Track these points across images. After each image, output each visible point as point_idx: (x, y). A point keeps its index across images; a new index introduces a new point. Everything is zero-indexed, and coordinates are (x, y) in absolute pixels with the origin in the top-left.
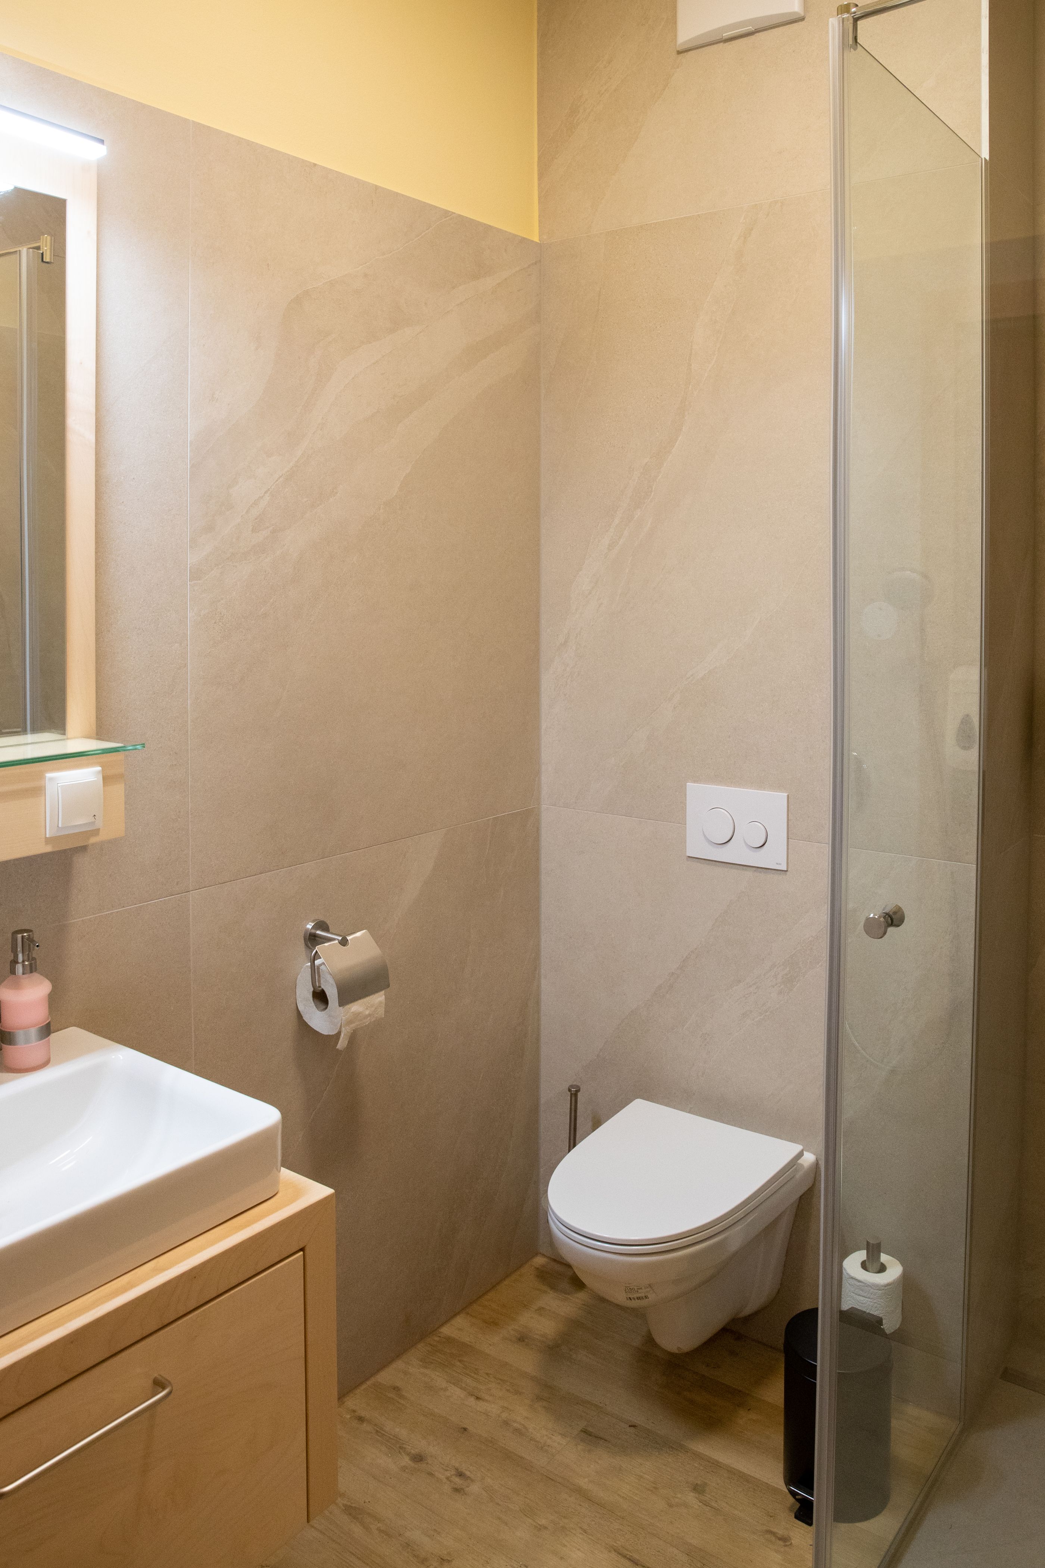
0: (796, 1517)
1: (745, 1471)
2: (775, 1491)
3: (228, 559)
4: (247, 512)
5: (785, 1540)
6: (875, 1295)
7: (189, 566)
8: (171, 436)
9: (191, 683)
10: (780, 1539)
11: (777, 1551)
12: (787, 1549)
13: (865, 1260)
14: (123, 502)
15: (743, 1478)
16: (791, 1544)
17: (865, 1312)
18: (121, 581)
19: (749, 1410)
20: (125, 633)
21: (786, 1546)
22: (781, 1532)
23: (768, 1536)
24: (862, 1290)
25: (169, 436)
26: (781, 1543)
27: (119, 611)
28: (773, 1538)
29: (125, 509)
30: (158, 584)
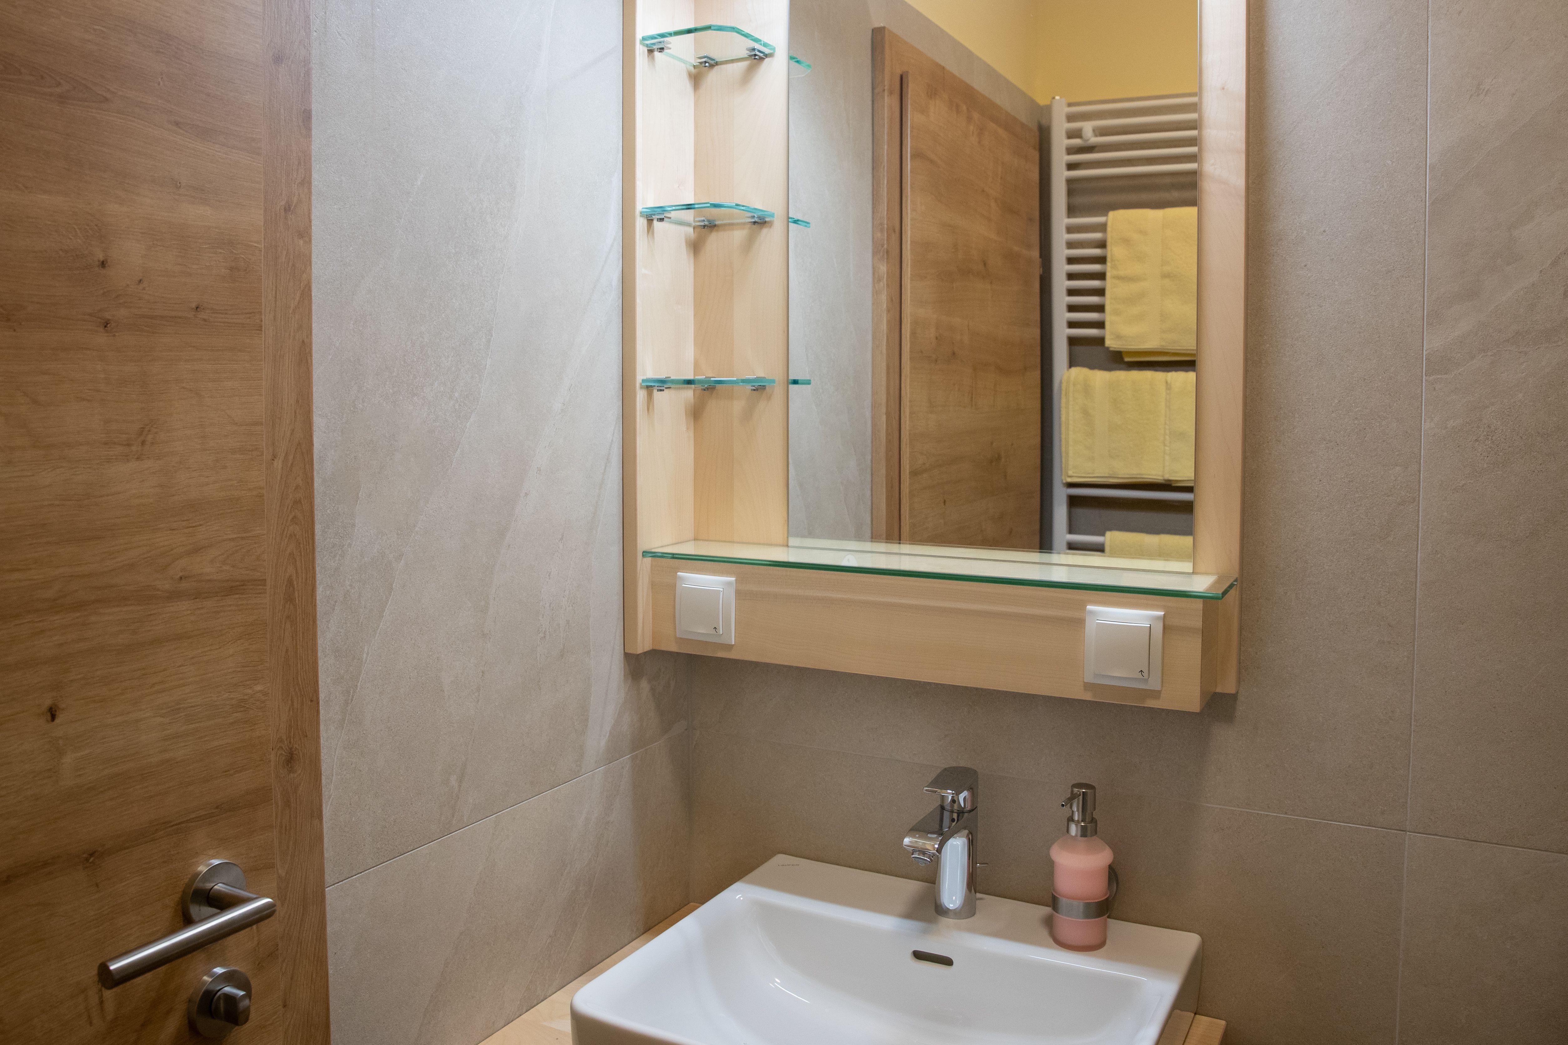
3: (1508, 341)
4: (1554, 263)
7: (1425, 353)
8: (1393, 162)
9: (1425, 527)
14: (1305, 266)
18: (1301, 375)
20: (1306, 445)
25: (1389, 162)
27: (1297, 416)
29: (1309, 275)
30: (1365, 379)
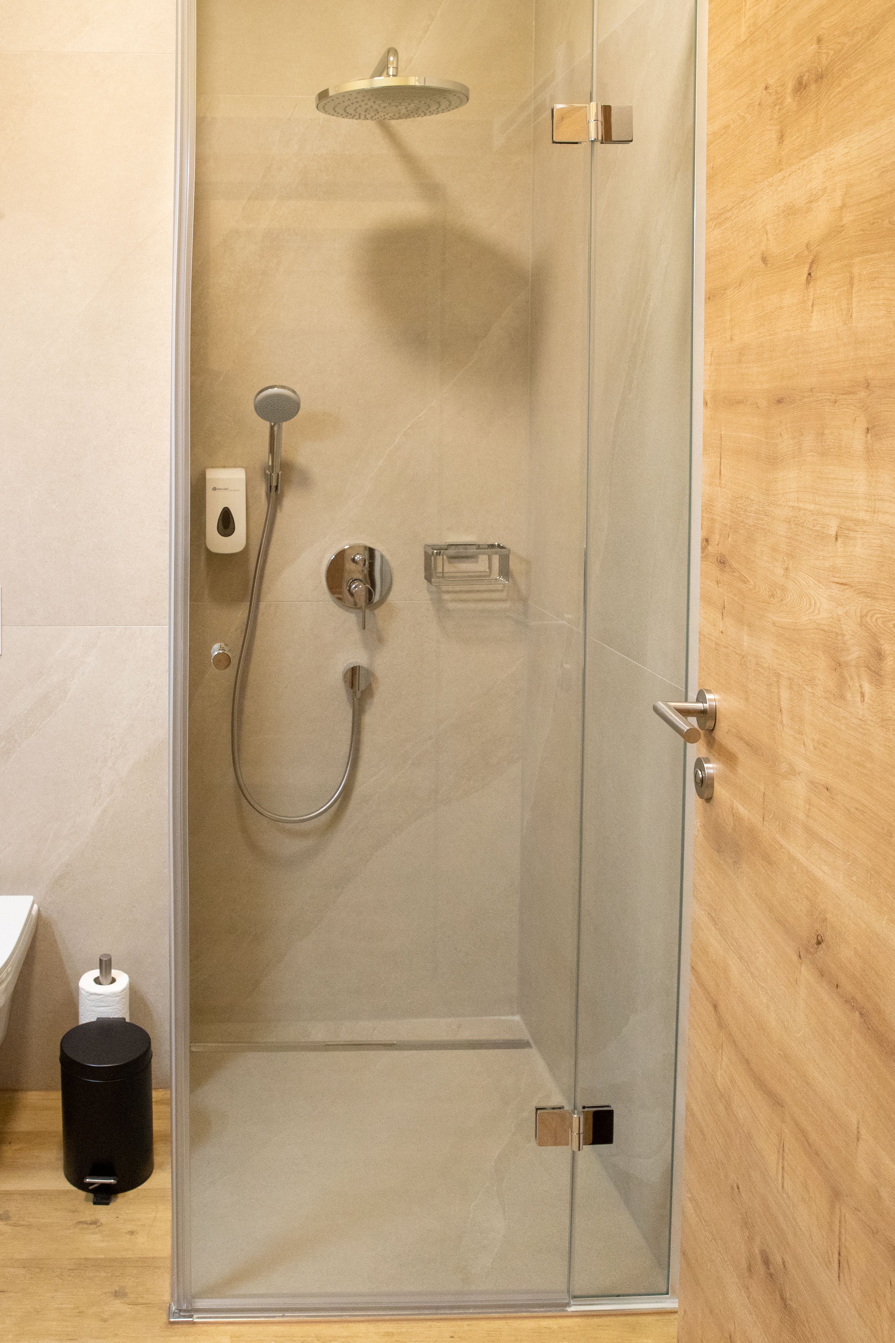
0: (95, 1203)
1: (34, 1188)
2: (66, 1192)
5: (95, 1223)
6: (114, 1002)
10: (90, 1224)
11: (93, 1233)
12: (100, 1228)
13: (98, 977)
15: (35, 1195)
16: (101, 1223)
17: (110, 1018)
19: (10, 1143)
21: (99, 1226)
22: (89, 1219)
23: (81, 1226)
24: (102, 1002)
26: (95, 1226)
28: (85, 1226)
